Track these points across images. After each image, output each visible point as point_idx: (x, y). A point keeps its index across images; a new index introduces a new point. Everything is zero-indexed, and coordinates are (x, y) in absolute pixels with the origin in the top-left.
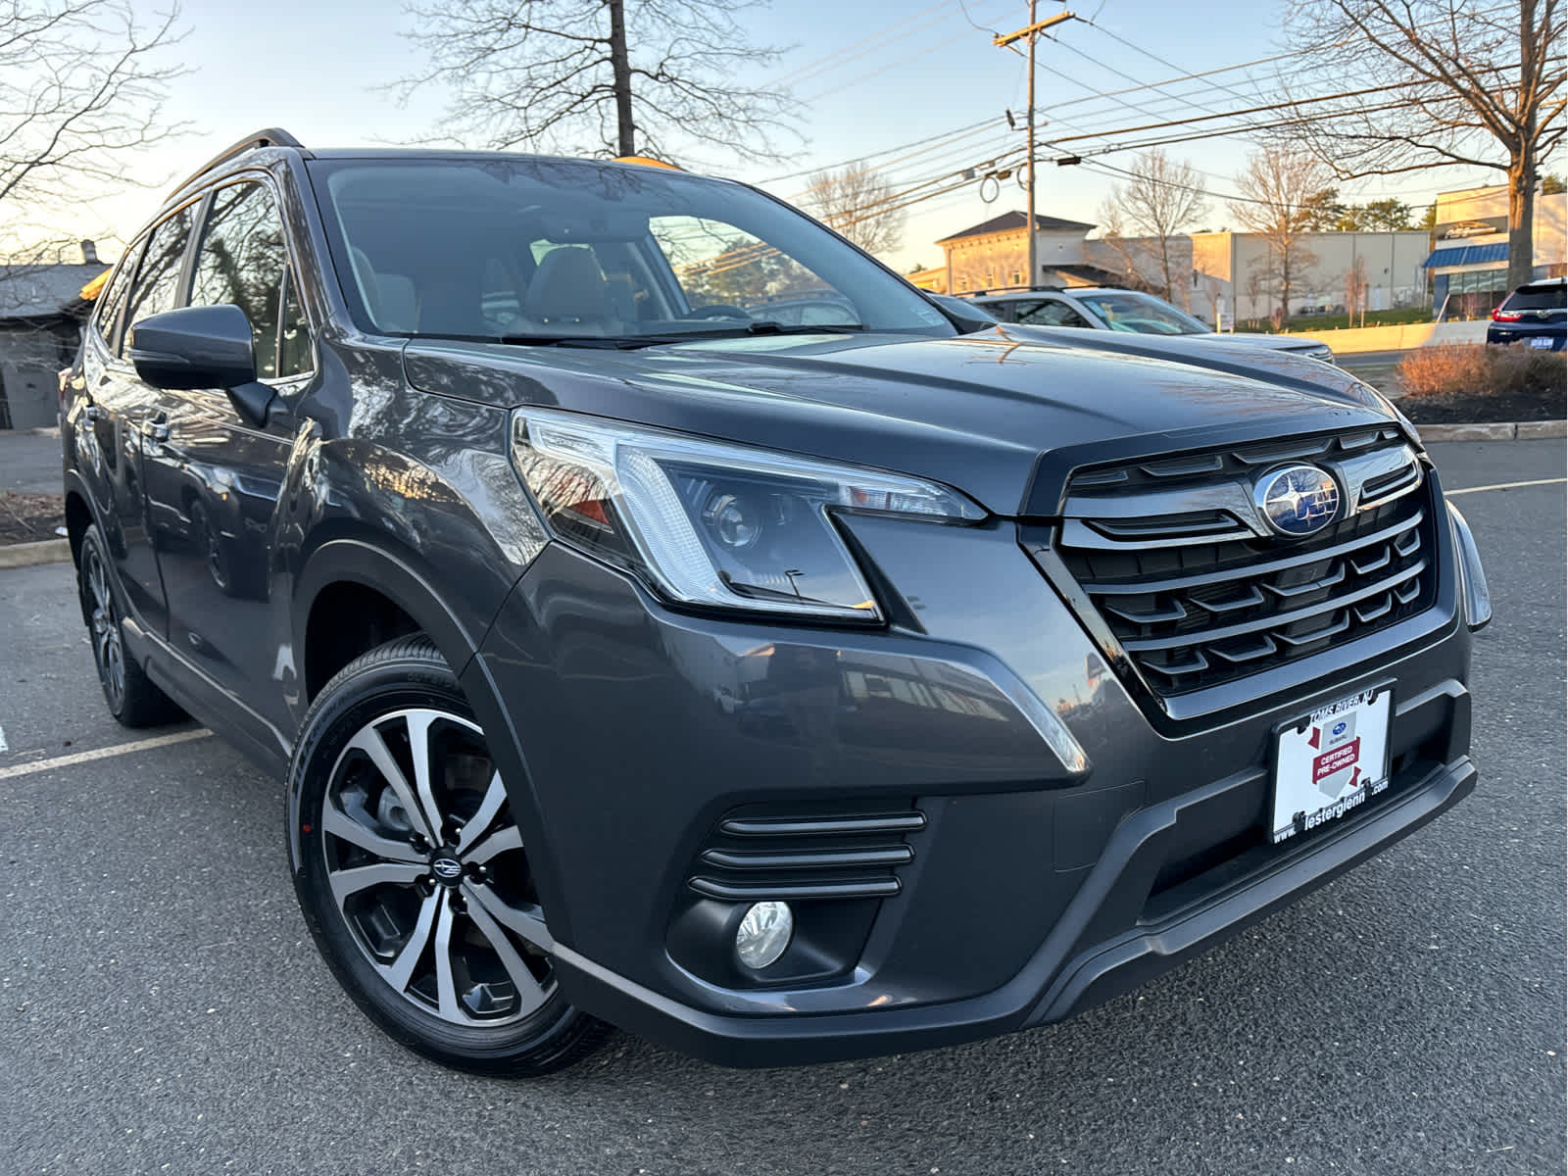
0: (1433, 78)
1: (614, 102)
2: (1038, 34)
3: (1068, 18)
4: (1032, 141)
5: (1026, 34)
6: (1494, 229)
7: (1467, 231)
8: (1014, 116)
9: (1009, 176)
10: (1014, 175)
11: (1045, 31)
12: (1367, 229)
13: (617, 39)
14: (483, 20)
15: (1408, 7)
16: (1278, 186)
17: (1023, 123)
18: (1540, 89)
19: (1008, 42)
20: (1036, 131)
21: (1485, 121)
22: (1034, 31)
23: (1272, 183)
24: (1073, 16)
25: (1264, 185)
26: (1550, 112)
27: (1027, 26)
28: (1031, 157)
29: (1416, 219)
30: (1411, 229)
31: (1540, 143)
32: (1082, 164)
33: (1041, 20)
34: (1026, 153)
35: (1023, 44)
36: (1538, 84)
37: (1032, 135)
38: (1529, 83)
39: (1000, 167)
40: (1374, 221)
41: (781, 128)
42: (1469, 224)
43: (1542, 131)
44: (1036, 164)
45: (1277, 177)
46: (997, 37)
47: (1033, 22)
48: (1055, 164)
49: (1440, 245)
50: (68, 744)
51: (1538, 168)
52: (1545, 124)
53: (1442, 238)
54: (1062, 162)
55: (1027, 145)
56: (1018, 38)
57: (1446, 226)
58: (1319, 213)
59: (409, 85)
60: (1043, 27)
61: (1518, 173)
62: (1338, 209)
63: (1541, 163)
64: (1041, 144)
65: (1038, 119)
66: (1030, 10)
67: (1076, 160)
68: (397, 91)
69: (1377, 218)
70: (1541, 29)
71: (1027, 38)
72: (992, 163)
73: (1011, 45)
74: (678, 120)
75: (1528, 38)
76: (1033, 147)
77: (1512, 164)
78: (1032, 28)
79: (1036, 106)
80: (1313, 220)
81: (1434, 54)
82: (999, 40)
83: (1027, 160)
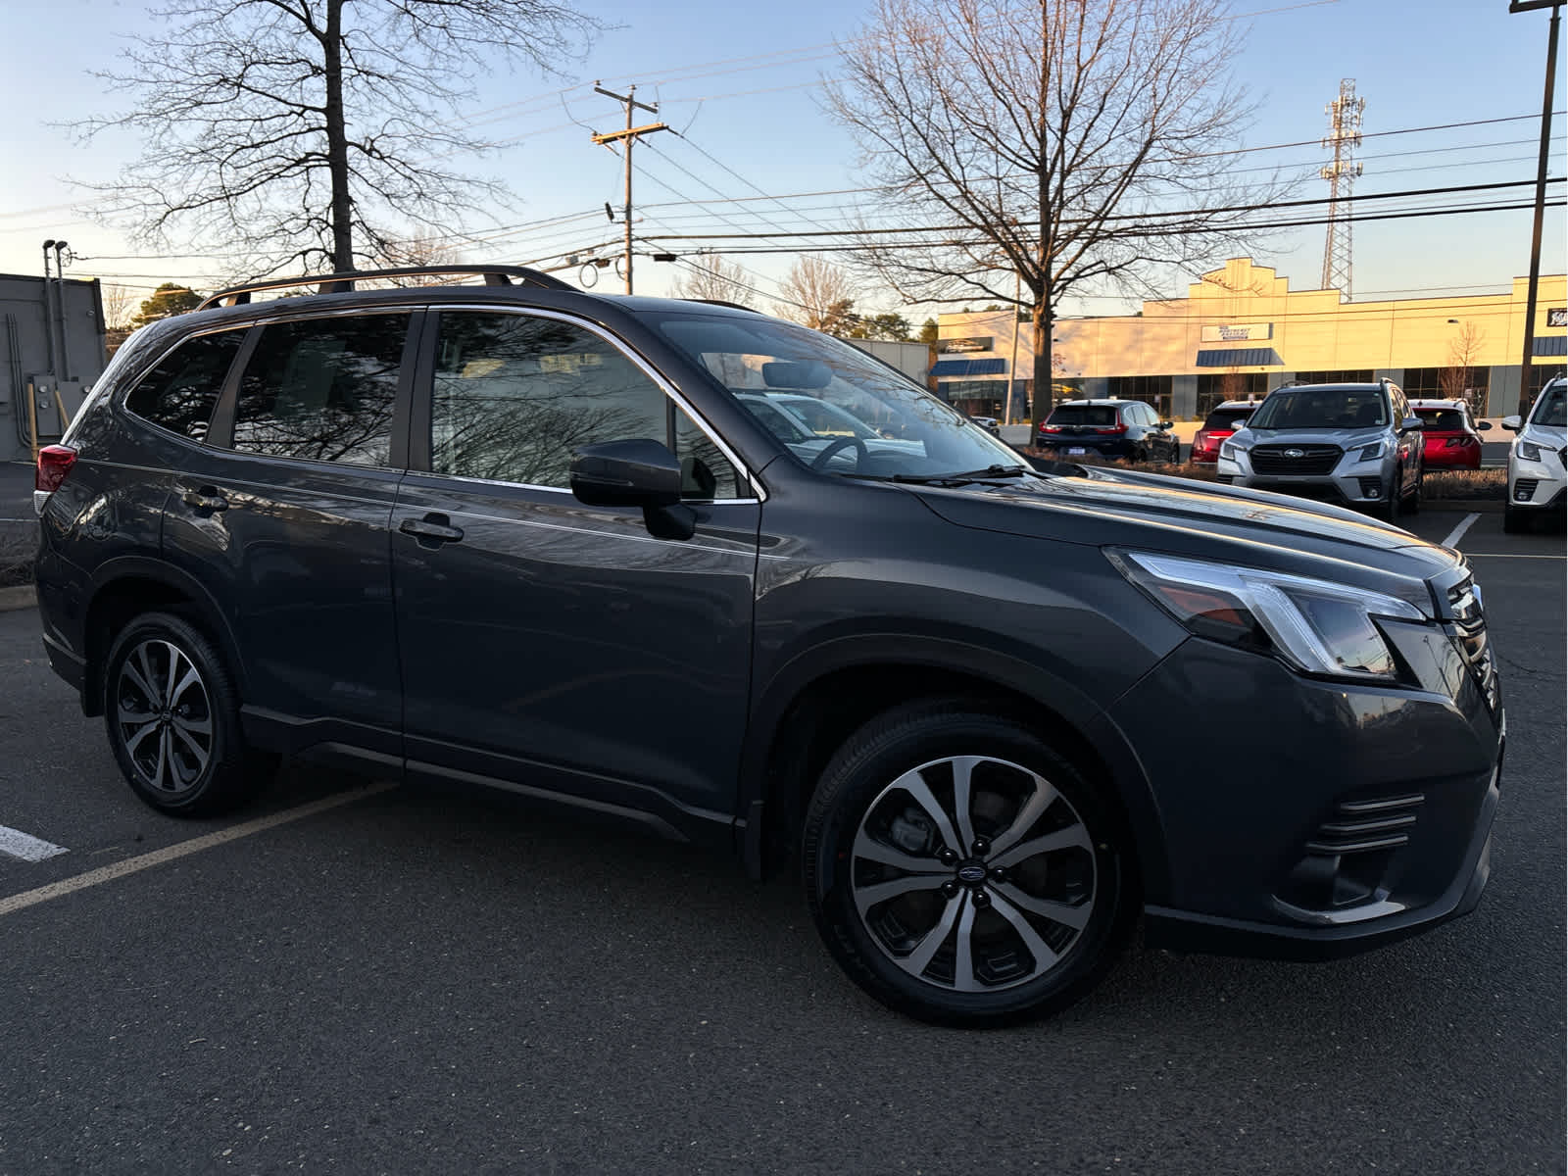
0: (975, 225)
1: (328, 172)
2: (634, 139)
3: (662, 128)
4: (629, 235)
5: (623, 137)
6: (981, 347)
7: (962, 348)
8: (613, 209)
9: (608, 265)
10: (612, 264)
11: (640, 136)
12: (877, 338)
13: (334, 110)
14: (200, 73)
15: (962, 168)
16: (814, 295)
17: (620, 216)
18: (1056, 243)
19: (606, 141)
20: (633, 226)
21: (1015, 267)
22: (631, 135)
23: (809, 291)
24: (667, 128)
25: (803, 292)
26: (1062, 265)
27: (623, 129)
28: (629, 249)
29: (915, 333)
30: (913, 340)
31: (1055, 288)
32: (676, 262)
33: (637, 126)
34: (624, 245)
35: (621, 146)
36: (1055, 240)
37: (630, 229)
38: (1047, 241)
39: (599, 254)
40: (882, 331)
41: (480, 213)
42: (964, 341)
43: (1058, 279)
44: (634, 257)
45: (814, 287)
46: (595, 135)
47: (630, 127)
48: (652, 259)
49: (942, 358)
50: (139, 839)
51: (1053, 309)
52: (1060, 275)
53: (943, 351)
54: (658, 258)
55: (625, 237)
56: (615, 139)
57: (946, 341)
58: (840, 321)
59: (96, 125)
60: (639, 133)
61: (1040, 312)
62: (855, 318)
63: (1055, 305)
64: (638, 239)
65: (635, 215)
66: (627, 115)
67: (670, 258)
68: (83, 130)
69: (885, 329)
70: (1055, 199)
71: (625, 140)
72: (591, 250)
73: (609, 144)
74: (387, 196)
75: (1045, 205)
76: (631, 240)
77: (1036, 304)
78: (629, 132)
79: (633, 203)
80: (835, 326)
81: (981, 208)
82: (598, 138)
83: (625, 252)
